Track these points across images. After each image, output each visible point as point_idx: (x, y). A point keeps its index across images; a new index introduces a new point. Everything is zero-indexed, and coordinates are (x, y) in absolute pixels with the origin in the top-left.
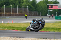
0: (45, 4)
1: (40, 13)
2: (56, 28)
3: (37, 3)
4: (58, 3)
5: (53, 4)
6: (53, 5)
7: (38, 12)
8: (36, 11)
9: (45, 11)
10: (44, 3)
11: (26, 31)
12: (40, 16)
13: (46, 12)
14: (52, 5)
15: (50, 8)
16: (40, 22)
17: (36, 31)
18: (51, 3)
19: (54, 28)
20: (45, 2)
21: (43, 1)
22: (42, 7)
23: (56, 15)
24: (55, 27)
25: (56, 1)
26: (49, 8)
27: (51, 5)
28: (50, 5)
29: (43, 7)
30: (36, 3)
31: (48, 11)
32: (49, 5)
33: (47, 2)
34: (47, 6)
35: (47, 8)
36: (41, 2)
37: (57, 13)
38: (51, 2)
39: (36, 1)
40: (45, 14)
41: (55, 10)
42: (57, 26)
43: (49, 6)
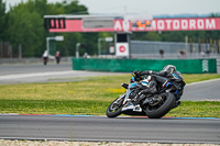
0: (36, 14)
1: (20, 46)
2: (76, 101)
3: (7, 10)
4: (84, 10)
5: (66, 13)
6: (64, 19)
7: (12, 42)
8: (5, 41)
9: (35, 41)
10: (31, 11)
11: (110, 117)
12: (20, 58)
13: (40, 43)
14: (61, 16)
15: (55, 27)
16: (166, 82)
17: (151, 117)
18: (59, 10)
19: (70, 101)
20: (36, 6)
21: (30, 4)
22: (24, 25)
23: (77, 54)
24: (72, 99)
25: (74, 4)
26: (51, 27)
27: (59, 19)
28: (55, 19)
29: (31, 26)
30: (4, 9)
31: (48, 39)
32: (50, 19)
33: (43, 7)
34: (42, 22)
35: (42, 28)
36: (20, 6)
37: (82, 46)
38: (59, 5)
39: (4, 5)
40: (36, 50)
41: (71, 37)
42: (82, 93)
43: (52, 22)
